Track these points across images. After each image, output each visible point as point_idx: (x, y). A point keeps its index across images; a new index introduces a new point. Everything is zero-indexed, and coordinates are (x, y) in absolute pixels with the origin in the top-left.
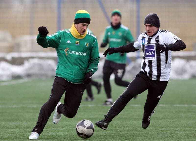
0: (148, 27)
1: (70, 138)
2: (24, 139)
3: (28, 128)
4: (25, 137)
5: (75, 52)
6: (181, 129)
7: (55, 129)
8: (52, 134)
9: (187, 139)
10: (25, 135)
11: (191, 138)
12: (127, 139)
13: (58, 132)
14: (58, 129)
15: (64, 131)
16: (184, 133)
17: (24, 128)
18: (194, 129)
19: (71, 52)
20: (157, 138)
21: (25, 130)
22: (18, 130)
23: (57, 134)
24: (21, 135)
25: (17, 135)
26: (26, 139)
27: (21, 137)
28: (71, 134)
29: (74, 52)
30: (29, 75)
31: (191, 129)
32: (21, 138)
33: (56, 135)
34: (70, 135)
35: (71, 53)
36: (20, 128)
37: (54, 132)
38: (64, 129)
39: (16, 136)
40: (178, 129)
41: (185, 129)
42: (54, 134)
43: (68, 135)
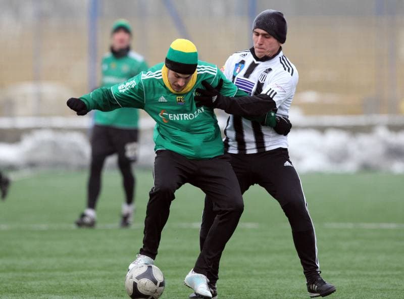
0: (260, 37)
1: (116, 291)
2: (22, 292)
3: (30, 271)
4: (25, 290)
5: (181, 115)
6: (339, 272)
7: (85, 273)
8: (79, 283)
9: (352, 293)
10: (24, 285)
11: (360, 292)
12: (230, 294)
13: (90, 278)
14: (91, 273)
15: (104, 277)
16: (345, 281)
17: (23, 270)
18: (366, 273)
19: (173, 116)
20: (291, 291)
21: (25, 275)
22: (11, 274)
23: (91, 282)
24: (17, 286)
25: (9, 285)
26: (28, 293)
27: (15, 289)
28: (117, 283)
29: (180, 117)
30: (32, 165)
31: (361, 273)
32: (16, 292)
33: (87, 284)
34: (116, 285)
35: (173, 118)
36: (14, 270)
37: (84, 278)
38: (103, 273)
39: (6, 287)
40: (333, 273)
41: (348, 272)
42: (83, 283)
43: (111, 285)
